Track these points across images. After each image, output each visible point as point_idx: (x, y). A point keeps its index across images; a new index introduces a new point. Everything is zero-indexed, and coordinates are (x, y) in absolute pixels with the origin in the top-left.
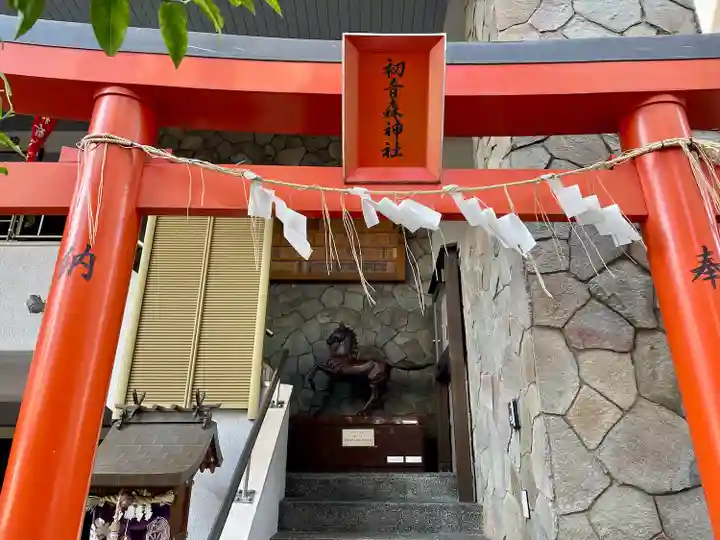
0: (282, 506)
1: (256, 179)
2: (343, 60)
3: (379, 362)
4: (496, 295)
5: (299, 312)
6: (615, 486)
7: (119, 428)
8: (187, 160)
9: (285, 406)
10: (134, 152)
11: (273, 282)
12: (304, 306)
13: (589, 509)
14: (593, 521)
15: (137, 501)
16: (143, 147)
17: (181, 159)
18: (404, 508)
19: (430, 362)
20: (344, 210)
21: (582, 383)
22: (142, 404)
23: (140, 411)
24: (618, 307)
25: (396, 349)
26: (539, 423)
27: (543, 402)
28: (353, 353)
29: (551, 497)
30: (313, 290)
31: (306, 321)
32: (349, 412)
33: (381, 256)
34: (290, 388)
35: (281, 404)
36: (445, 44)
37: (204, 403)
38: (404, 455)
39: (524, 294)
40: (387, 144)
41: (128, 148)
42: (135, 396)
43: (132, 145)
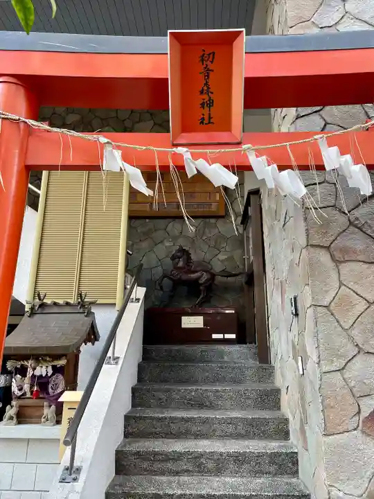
0: (140, 366)
1: (108, 143)
2: (169, 52)
3: (206, 271)
4: (284, 225)
5: (152, 238)
6: (362, 353)
7: (29, 317)
8: (58, 130)
9: (141, 301)
10: (22, 125)
11: (131, 218)
12: (154, 235)
13: (343, 369)
14: (345, 376)
15: (42, 364)
16: (27, 120)
17: (55, 129)
18: (222, 367)
19: (241, 271)
20: (171, 164)
21: (341, 284)
22: (45, 301)
23: (43, 305)
24: (369, 232)
25: (219, 262)
26: (310, 311)
27: (313, 298)
28: (189, 266)
29: (317, 361)
30: (161, 223)
31: (156, 245)
32: (186, 305)
33: (208, 199)
34: (144, 289)
35: (138, 300)
36: (244, 37)
37: (86, 300)
38: (224, 334)
39: (302, 224)
40: (203, 115)
41: (17, 122)
42: (39, 295)
43: (19, 119)
